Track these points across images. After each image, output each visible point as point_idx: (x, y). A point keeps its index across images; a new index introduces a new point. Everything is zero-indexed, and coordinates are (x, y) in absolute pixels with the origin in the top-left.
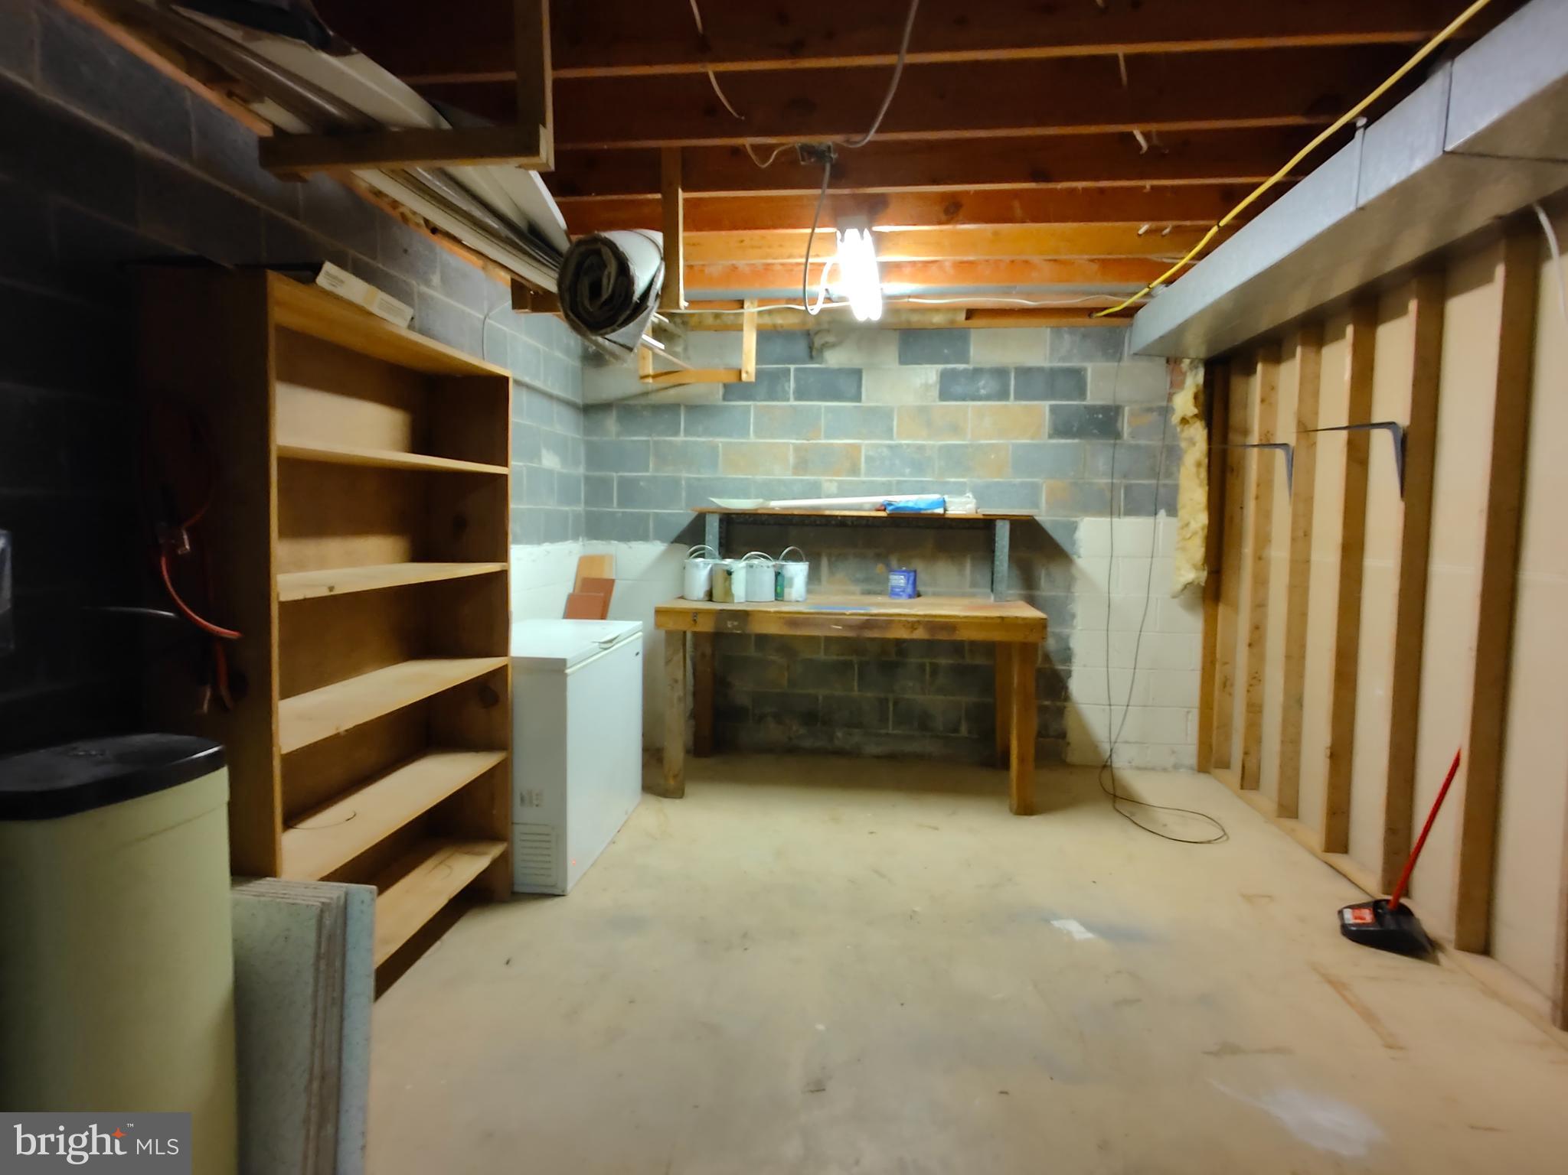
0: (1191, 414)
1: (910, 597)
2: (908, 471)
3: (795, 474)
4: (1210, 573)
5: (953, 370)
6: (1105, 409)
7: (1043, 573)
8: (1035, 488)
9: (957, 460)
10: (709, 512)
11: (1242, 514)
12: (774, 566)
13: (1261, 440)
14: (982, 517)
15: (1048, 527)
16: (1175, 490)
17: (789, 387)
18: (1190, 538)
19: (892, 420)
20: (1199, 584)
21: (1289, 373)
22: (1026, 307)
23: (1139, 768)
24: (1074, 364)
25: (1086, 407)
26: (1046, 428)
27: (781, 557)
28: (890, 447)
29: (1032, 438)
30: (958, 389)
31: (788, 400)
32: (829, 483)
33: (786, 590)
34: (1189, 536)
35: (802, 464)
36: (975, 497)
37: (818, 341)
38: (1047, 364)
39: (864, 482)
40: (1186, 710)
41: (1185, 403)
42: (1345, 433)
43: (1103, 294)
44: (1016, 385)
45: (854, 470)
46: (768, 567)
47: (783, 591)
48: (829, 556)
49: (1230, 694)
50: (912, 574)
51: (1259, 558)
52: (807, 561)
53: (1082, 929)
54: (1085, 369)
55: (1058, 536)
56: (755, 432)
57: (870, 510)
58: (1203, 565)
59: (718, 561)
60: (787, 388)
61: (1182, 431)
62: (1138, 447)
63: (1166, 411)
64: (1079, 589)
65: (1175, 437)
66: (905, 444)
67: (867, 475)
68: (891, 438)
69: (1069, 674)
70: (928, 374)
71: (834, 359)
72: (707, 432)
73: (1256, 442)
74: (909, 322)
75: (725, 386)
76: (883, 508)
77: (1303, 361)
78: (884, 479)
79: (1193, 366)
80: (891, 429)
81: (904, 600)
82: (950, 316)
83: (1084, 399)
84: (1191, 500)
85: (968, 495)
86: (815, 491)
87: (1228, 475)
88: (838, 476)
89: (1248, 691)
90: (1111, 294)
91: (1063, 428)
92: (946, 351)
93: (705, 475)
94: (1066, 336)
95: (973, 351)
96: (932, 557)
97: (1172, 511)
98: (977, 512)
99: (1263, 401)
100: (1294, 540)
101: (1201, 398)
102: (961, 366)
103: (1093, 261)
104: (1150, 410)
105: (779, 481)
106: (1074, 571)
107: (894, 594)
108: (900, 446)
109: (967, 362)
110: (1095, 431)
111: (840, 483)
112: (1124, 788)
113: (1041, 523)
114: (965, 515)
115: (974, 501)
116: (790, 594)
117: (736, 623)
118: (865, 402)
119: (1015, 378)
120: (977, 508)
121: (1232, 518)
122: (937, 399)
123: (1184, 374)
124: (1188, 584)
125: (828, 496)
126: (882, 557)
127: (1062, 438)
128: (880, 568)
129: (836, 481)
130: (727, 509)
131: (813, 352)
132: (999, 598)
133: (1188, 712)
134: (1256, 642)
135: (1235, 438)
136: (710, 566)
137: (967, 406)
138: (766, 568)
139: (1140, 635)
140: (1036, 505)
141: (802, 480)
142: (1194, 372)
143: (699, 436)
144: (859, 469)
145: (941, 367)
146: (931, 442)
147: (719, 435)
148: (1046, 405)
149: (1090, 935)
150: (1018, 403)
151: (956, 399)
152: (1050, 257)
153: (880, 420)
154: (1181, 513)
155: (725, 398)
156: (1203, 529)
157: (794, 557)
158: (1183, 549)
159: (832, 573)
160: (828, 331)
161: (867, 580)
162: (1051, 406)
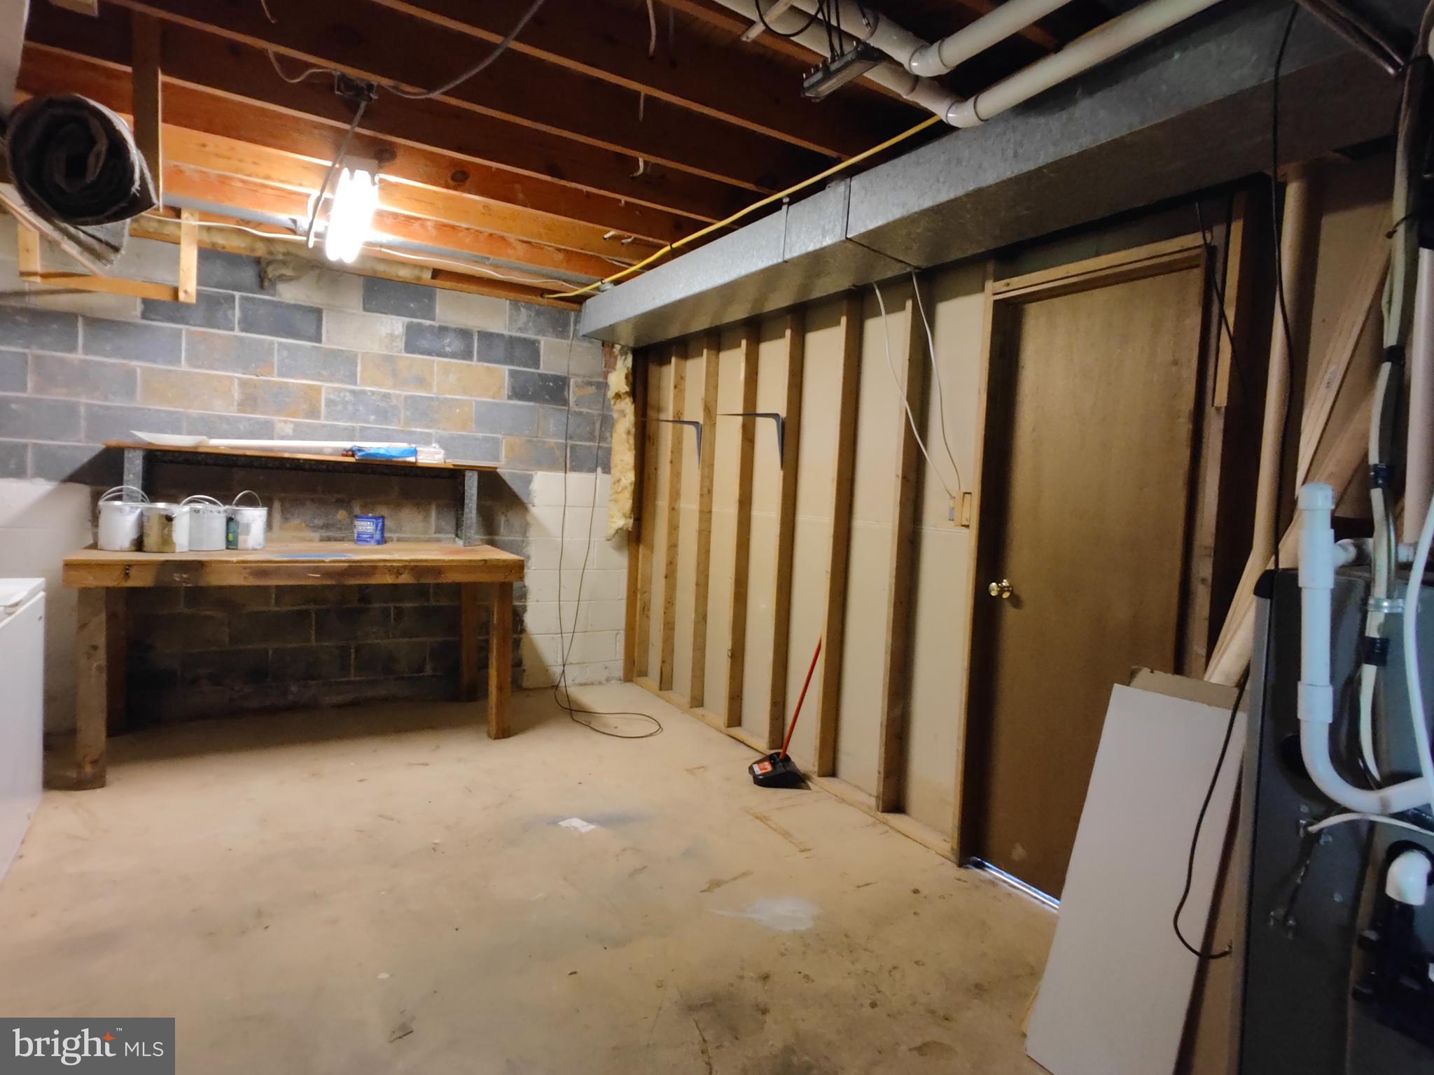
0: (624, 391)
1: (379, 543)
2: (372, 418)
3: (240, 411)
4: (635, 520)
5: (419, 325)
6: (556, 379)
7: (502, 519)
8: (496, 442)
9: (423, 411)
10: (129, 448)
11: (656, 474)
12: (225, 511)
13: (674, 417)
14: (452, 467)
15: (507, 478)
16: (609, 452)
17: (234, 316)
18: (621, 492)
19: (356, 366)
20: (627, 529)
21: (696, 368)
22: (494, 278)
23: (581, 685)
24: (530, 335)
25: (540, 375)
26: (506, 391)
27: (234, 502)
28: (352, 392)
29: (494, 398)
30: (424, 344)
31: (232, 329)
32: (283, 424)
33: (241, 538)
34: (619, 490)
35: (250, 400)
36: (441, 447)
37: (272, 272)
38: (506, 333)
39: (324, 426)
40: (616, 632)
41: (618, 380)
42: (740, 418)
43: (559, 279)
44: (478, 347)
45: (314, 413)
46: (219, 512)
47: (236, 538)
48: (282, 501)
49: (648, 617)
50: (380, 520)
51: (673, 509)
52: (263, 506)
53: (585, 823)
54: (539, 342)
55: (516, 486)
56: (188, 360)
57: (331, 454)
58: (631, 513)
59: (147, 505)
60: (230, 316)
61: (615, 403)
62: (580, 414)
63: (605, 386)
64: (532, 535)
65: (609, 409)
66: (370, 391)
67: (326, 418)
68: (355, 383)
69: (524, 609)
70: (394, 325)
71: (289, 293)
72: (117, 352)
73: (671, 419)
74: (375, 271)
75: (146, 302)
76: (350, 453)
77: (708, 358)
78: (348, 424)
79: (623, 352)
80: (355, 375)
81: (372, 546)
82: (417, 272)
83: (538, 368)
84: (622, 460)
85: (434, 445)
86: (266, 430)
87: (647, 442)
88: (294, 417)
89: (665, 613)
90: (564, 281)
91: (519, 392)
92: (412, 305)
93: (118, 402)
94: (523, 310)
95: (438, 309)
96: (397, 506)
97: (607, 469)
98: (445, 463)
99: (675, 387)
100: (702, 495)
101: (631, 378)
102: (427, 322)
103: (559, 250)
104: (590, 384)
105: (220, 417)
106: (529, 518)
107: (360, 539)
108: (364, 392)
109: (433, 319)
110: (547, 397)
111: (297, 425)
112: (576, 703)
113: (501, 475)
114: (435, 464)
115: (443, 452)
116: (245, 541)
117: (185, 576)
118: (325, 344)
119: (478, 340)
120: (445, 459)
121: (649, 478)
122: (403, 351)
123: (616, 358)
124: (620, 529)
125: (282, 438)
126: (344, 503)
127: (520, 399)
128: (341, 515)
129: (291, 422)
130: (150, 443)
131: (263, 281)
132: (468, 543)
133: (617, 634)
134: (670, 575)
135: (652, 414)
136: (138, 511)
137: (434, 361)
138: (216, 513)
139: (583, 572)
140: (497, 459)
141: (250, 419)
142: (623, 357)
143: (106, 356)
144: (319, 412)
145: (407, 320)
146: (398, 392)
147: (137, 358)
148: (506, 369)
149: (592, 827)
150: (481, 363)
151: (422, 353)
152: (525, 239)
153: (343, 363)
154: (613, 471)
155: (144, 316)
156: (631, 484)
157: (249, 502)
158: (616, 501)
159: (286, 519)
160: (284, 263)
161: (326, 527)
162: (510, 370)
